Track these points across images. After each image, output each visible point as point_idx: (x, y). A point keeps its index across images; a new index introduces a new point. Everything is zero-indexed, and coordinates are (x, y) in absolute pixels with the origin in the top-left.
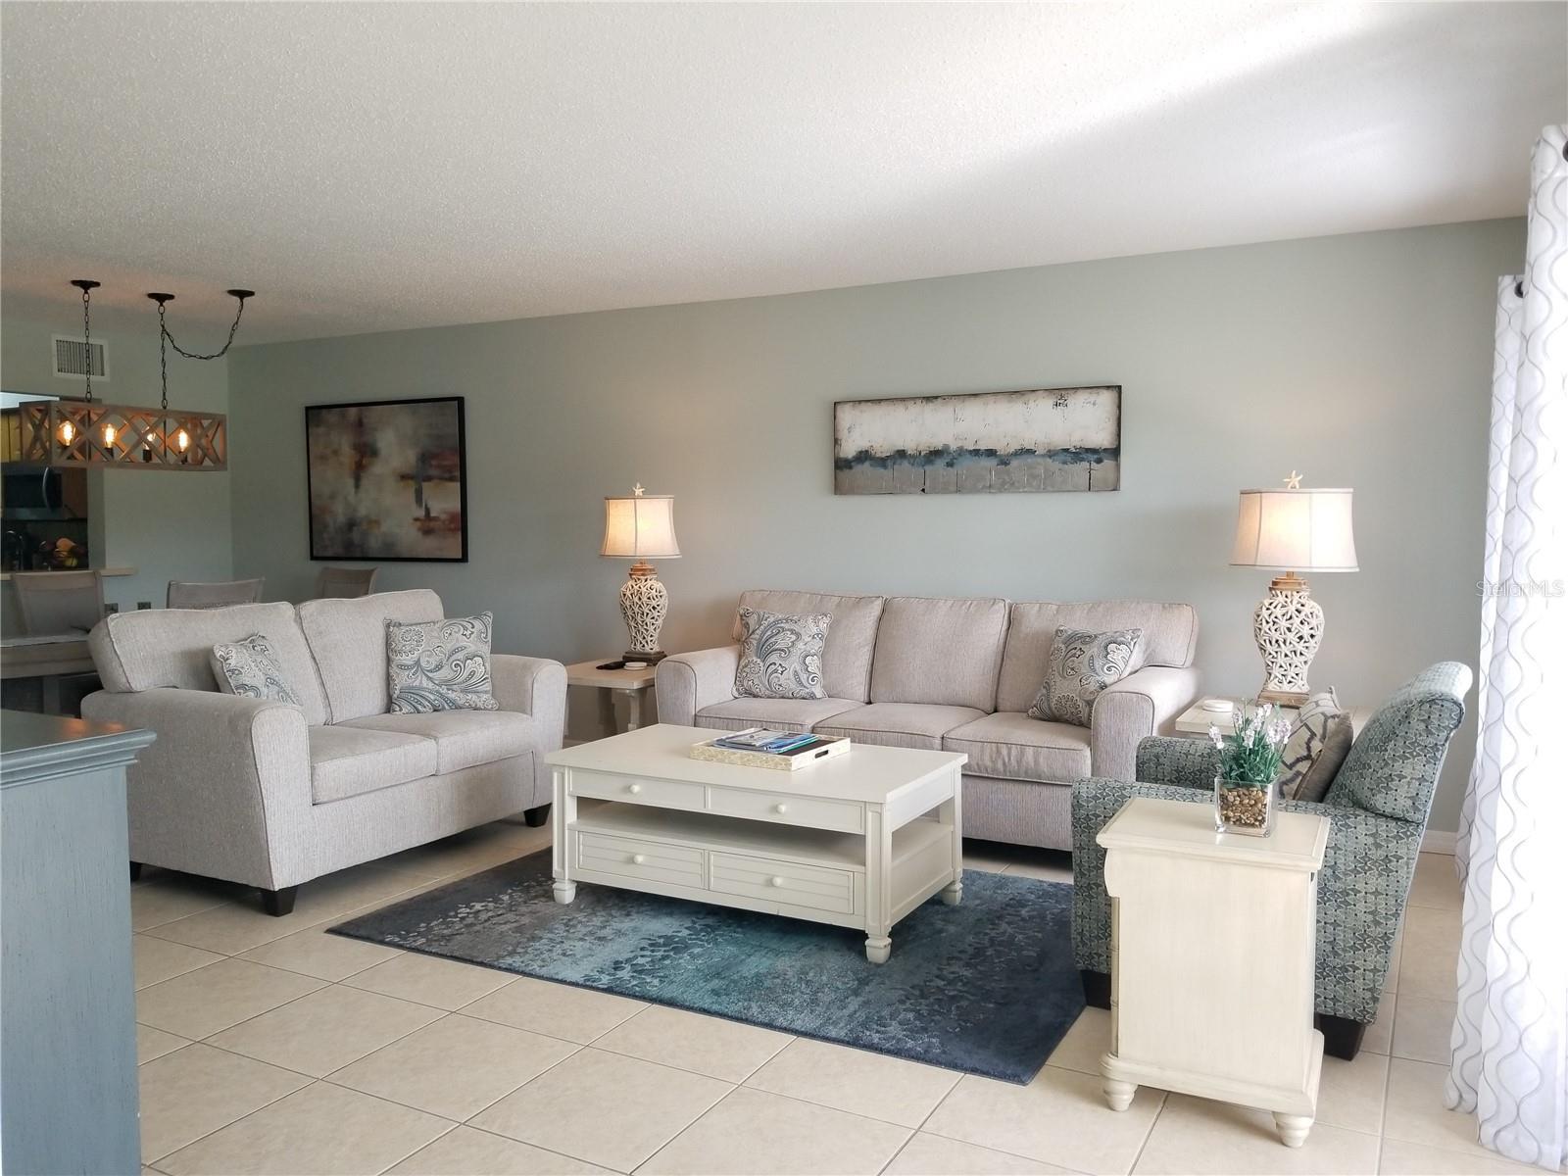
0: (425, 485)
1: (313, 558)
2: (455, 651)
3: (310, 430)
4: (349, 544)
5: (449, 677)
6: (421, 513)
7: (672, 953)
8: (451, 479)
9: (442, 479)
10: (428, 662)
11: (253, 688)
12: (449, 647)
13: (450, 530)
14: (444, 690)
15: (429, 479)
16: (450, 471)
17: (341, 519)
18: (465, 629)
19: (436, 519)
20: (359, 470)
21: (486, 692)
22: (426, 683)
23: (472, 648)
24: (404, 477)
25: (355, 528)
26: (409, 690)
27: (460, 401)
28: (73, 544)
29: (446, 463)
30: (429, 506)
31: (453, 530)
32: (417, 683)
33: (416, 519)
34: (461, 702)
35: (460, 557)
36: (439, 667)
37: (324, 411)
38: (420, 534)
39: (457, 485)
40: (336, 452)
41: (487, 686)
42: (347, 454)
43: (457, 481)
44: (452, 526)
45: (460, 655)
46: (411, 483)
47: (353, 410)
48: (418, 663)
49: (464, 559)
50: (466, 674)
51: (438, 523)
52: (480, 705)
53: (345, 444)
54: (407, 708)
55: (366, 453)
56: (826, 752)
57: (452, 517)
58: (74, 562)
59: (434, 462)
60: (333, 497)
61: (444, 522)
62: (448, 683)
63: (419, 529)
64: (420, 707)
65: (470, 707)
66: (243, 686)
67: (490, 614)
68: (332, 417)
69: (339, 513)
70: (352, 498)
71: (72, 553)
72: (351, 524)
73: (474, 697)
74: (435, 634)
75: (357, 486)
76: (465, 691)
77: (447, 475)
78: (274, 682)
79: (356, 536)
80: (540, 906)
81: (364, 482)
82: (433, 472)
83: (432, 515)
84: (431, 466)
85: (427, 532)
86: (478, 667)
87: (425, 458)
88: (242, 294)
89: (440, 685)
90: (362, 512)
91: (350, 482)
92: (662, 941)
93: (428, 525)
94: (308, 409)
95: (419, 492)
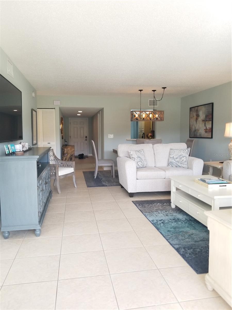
0: (206, 122)
1: (190, 137)
2: (180, 155)
3: (190, 112)
4: (195, 135)
5: (178, 160)
6: (205, 128)
7: (174, 222)
8: (210, 121)
10: (175, 157)
11: (134, 158)
12: (179, 154)
14: (177, 163)
15: (207, 121)
17: (194, 130)
18: (184, 151)
19: (208, 129)
20: (197, 119)
21: (186, 164)
22: (174, 161)
23: (184, 155)
24: (203, 121)
25: (196, 132)
26: (171, 162)
27: (213, 104)
28: (151, 134)
29: (210, 117)
30: (206, 126)
31: (210, 132)
32: (172, 161)
33: (205, 129)
34: (180, 166)
35: (211, 137)
36: (177, 158)
38: (205, 132)
39: (211, 122)
40: (193, 116)
41: (186, 163)
42: (195, 116)
45: (181, 156)
46: (204, 122)
47: (196, 108)
48: (173, 157)
49: (212, 138)
50: (181, 160)
52: (184, 167)
53: (195, 114)
54: (170, 166)
55: (198, 116)
56: (226, 186)
57: (210, 129)
58: (151, 138)
59: (208, 117)
60: (193, 125)
62: (178, 162)
63: (205, 131)
64: (173, 166)
65: (182, 167)
66: (132, 157)
67: (190, 148)
68: (193, 109)
69: (194, 128)
70: (195, 126)
71: (151, 136)
72: (195, 131)
73: (183, 165)
74: (177, 152)
76: (181, 164)
77: (209, 120)
78: (139, 157)
80: (167, 207)
81: (197, 122)
82: (208, 119)
83: (207, 128)
85: (206, 132)
86: (184, 159)
87: (206, 116)
88: (164, 88)
89: (177, 162)
90: (197, 128)
91: (195, 122)
92: (176, 219)
94: (190, 108)
95: (205, 124)
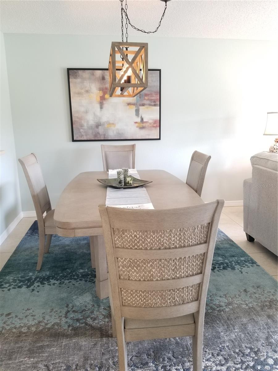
0: (141, 108)
1: (73, 141)
3: (70, 80)
4: (96, 134)
6: (139, 120)
8: (155, 105)
9: (150, 105)
13: (154, 127)
15: (143, 105)
16: (155, 102)
17: (91, 123)
19: (146, 122)
24: (129, 104)
25: (100, 127)
27: (160, 71)
29: (153, 98)
30: (142, 117)
33: (136, 123)
35: (159, 138)
37: (80, 72)
38: (138, 129)
43: (158, 106)
44: (155, 125)
46: (133, 107)
51: (147, 124)
53: (93, 88)
55: (106, 92)
57: (155, 122)
59: (146, 98)
61: (150, 124)
63: (138, 127)
68: (85, 74)
69: (90, 120)
70: (98, 114)
72: (98, 125)
75: (101, 108)
77: (153, 104)
79: (101, 130)
81: (106, 105)
82: (145, 102)
83: (144, 121)
84: (145, 99)
85: (142, 128)
87: (141, 96)
90: (104, 119)
91: (98, 106)
93: (142, 124)
94: (69, 69)
95: (137, 112)
